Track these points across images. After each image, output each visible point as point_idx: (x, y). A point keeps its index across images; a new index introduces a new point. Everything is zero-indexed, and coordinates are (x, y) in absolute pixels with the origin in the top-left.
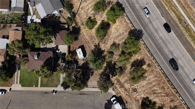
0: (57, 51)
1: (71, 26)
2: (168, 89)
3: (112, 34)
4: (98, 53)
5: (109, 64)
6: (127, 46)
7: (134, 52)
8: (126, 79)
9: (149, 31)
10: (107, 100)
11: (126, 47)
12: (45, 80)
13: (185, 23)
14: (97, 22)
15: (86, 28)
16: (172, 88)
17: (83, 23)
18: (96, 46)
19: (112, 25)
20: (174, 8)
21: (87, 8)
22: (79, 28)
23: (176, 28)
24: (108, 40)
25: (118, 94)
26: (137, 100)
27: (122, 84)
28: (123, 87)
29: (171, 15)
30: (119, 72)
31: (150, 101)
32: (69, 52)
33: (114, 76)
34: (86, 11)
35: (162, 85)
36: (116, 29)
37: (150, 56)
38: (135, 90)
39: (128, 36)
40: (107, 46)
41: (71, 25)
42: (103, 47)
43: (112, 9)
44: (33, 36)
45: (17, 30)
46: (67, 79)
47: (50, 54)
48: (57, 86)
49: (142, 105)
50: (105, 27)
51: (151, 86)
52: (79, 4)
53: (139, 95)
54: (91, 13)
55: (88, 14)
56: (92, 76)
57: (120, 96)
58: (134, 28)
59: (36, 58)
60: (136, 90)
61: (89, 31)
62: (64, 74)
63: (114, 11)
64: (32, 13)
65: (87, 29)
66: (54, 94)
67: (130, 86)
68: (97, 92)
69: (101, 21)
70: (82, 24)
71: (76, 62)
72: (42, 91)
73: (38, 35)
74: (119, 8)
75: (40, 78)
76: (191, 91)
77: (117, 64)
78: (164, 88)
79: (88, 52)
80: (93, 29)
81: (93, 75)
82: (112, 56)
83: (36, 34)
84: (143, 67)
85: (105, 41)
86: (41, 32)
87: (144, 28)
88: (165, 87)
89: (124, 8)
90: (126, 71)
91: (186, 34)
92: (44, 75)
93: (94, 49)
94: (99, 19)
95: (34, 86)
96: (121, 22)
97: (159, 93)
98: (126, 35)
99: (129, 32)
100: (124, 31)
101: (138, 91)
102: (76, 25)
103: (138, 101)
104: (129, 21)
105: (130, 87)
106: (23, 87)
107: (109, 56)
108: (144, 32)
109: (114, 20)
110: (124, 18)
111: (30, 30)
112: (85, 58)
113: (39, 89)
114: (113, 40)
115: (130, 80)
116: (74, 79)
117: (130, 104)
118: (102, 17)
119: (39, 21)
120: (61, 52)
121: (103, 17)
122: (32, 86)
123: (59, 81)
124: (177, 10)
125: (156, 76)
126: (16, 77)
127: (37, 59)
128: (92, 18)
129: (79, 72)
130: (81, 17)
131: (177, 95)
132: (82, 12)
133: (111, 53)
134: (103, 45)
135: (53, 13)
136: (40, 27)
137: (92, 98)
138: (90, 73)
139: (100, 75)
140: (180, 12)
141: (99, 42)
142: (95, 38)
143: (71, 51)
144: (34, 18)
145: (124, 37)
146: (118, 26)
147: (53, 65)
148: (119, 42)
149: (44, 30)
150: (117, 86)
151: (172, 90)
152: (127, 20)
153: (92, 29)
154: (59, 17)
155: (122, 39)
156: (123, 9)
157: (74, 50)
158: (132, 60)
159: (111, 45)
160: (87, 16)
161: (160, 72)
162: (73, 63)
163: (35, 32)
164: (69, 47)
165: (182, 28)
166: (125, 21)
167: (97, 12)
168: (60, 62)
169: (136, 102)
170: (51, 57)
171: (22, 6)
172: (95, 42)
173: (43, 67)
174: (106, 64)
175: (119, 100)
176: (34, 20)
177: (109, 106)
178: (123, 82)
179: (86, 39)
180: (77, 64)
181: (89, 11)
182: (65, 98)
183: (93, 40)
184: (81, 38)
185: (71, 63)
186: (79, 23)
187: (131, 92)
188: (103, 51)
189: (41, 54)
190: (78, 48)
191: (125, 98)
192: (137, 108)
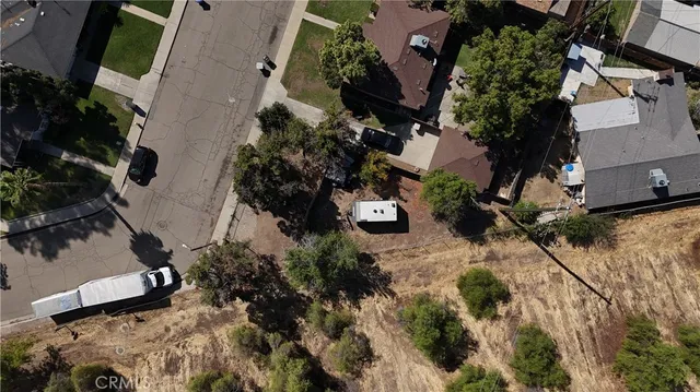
0: (417, 126)
1: (503, 212)
3: (412, 363)
4: (360, 280)
5: (300, 305)
8: (222, 350)
10: (171, 252)
12: (320, 52)
14: (478, 317)
15: (473, 265)
17: (498, 260)
18: (387, 279)
19: (443, 378)
21: (552, 300)
22: (482, 242)
24: (392, 335)
25: (180, 300)
26: (135, 363)
27: (209, 328)
28: (199, 325)
32: (396, 173)
33: (248, 309)
34: (541, 289)
36: (424, 386)
38: (172, 367)
40: (373, 324)
41: (506, 214)
42: (374, 304)
44: (502, 62)
47: (413, 98)
48: (285, 82)
52: (582, 272)
53: (149, 374)
54: (524, 309)
55: (525, 293)
56: (278, 225)
57: (170, 305)
59: (416, 40)
60: (172, 373)
61: (455, 276)
64: (608, 72)
65: (467, 268)
66: (260, 66)
67: (194, 352)
68: (213, 224)
69: (476, 337)
70: (491, 257)
71: (350, 186)
72: (285, 20)
79: (372, 241)
80: (456, 290)
81: (282, 231)
82: (326, 332)
83: (510, 77)
85: (392, 322)
86: (513, 96)
92: (335, 54)
93: (377, 268)
94: (487, 331)
101: (167, 377)
102: (498, 234)
103: (131, 365)
105: (189, 354)
107: (329, 317)
112: (356, 225)
113: (299, 13)
114: (386, 357)
115: (215, 364)
117: (129, 333)
118: (493, 349)
120: (411, 137)
121: (489, 351)
123: (302, 96)
127: (413, 43)
128: (501, 304)
129: (311, 183)
130: (523, 260)
132: (544, 271)
133: (338, 330)
134: (380, 307)
135: (578, 159)
136: (532, 101)
137: (198, 201)
138: (292, 222)
139: (273, 257)
141: (399, 295)
142: (419, 286)
143: (399, 179)
144: (588, 76)
148: (369, 378)
149: (512, 111)
153: (460, 287)
154: (552, 176)
157: (401, 190)
159: (367, 341)
160: (517, 288)
162: (348, 175)
163: (515, 74)
167: (518, 335)
168: (375, 124)
169: (128, 355)
170: (403, 97)
171: (655, 44)
172: (403, 280)
173: (366, 62)
174: (303, 295)
175: (157, 298)
176: (579, 71)
177: (148, 250)
178: (217, 334)
179: (427, 252)
180: (339, 185)
181: (535, 302)
182: (232, 101)
183: (414, 277)
184: (441, 232)
185: (352, 165)
186: (500, 243)
187: (172, 348)
188: (355, 300)
189: (424, 63)
190: (400, 211)
191: (157, 320)
192: (107, 353)
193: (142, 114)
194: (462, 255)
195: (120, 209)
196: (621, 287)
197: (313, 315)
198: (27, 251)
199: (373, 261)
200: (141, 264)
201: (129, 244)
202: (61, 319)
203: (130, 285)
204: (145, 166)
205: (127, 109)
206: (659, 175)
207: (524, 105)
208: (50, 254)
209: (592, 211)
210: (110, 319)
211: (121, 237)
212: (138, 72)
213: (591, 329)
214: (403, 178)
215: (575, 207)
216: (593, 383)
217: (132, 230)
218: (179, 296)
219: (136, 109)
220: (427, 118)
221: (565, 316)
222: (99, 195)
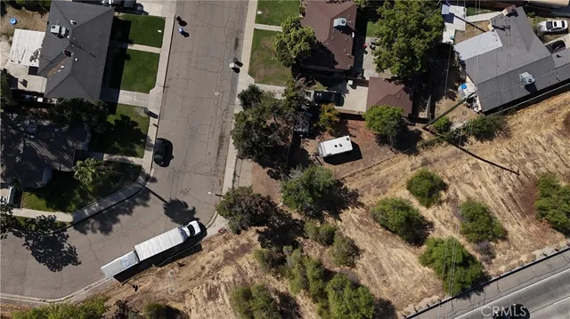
0: (350, 82)
1: (425, 128)
3: (389, 249)
4: (333, 199)
5: (298, 228)
6: (347, 292)
7: (326, 307)
8: (247, 274)
10: (194, 209)
11: (342, 287)
12: (273, 44)
14: (428, 206)
15: (415, 172)
17: (431, 164)
18: (355, 195)
19: (415, 253)
21: (477, 182)
22: (416, 153)
24: (370, 234)
25: (208, 244)
26: (184, 298)
27: (233, 260)
28: (226, 259)
30: (270, 255)
32: (344, 117)
33: (259, 239)
34: (466, 177)
36: (403, 262)
38: (212, 294)
39: (378, 296)
40: (353, 229)
41: (428, 130)
42: (350, 215)
43: (467, 261)
44: (401, 18)
46: (268, 105)
47: (344, 62)
48: (251, 73)
49: (169, 308)
50: (413, 231)
52: (492, 158)
53: (197, 304)
54: (459, 193)
55: (456, 182)
56: (268, 173)
57: (201, 249)
59: (337, 22)
60: (213, 299)
61: (404, 182)
62: (283, 95)
63: (460, 265)
64: (471, 19)
65: (411, 174)
66: (232, 65)
67: (226, 280)
68: (221, 183)
69: (430, 220)
70: (426, 163)
71: (314, 133)
72: (242, 32)
73: (406, 31)
74: (468, 279)
75: (279, 29)
77: (295, 251)
79: (338, 170)
80: (407, 192)
81: (272, 177)
82: (320, 242)
83: (409, 27)
85: (366, 224)
86: (413, 41)
89: (469, 297)
90: (269, 277)
92: (286, 40)
93: (346, 188)
94: (437, 214)
95: (259, 13)
96: (423, 281)
98: (381, 292)
99: (389, 303)
100: (393, 286)
101: (211, 303)
102: (426, 145)
103: (182, 300)
104: (425, 308)
105: (223, 282)
107: (321, 232)
109: (433, 261)
110: (437, 293)
111: (420, 11)
112: (322, 161)
113: (250, 25)
114: (369, 249)
115: (244, 283)
116: (265, 122)
117: (176, 276)
118: (445, 225)
119: (447, 37)
120: (347, 92)
121: (443, 228)
122: (260, 7)
123: (265, 81)
127: (335, 25)
128: (442, 193)
129: (284, 138)
130: (449, 159)
132: (466, 164)
133: (329, 239)
134: (355, 217)
135: (468, 79)
136: (428, 40)
137: (206, 169)
138: (277, 169)
139: (269, 197)
141: (367, 204)
142: (379, 195)
143: (347, 122)
144: (458, 25)
145: (374, 284)
146: (411, 272)
147: (310, 67)
148: (361, 266)
149: (416, 50)
150: (232, 242)
152: (427, 300)
153: (408, 188)
154: (453, 97)
155: (369, 278)
156: (464, 294)
157: (349, 130)
158: (302, 300)
159: (353, 241)
160: (450, 180)
162: (311, 125)
164: (358, 117)
166: (424, 295)
167: (460, 212)
168: (319, 87)
169: (178, 293)
170: (336, 63)
172: (366, 193)
173: (309, 40)
174: (297, 220)
175: (191, 245)
176: (452, 22)
177: (178, 212)
178: (240, 263)
179: (379, 169)
180: (305, 135)
181: (466, 187)
182: (217, 94)
183: (374, 190)
184: (385, 153)
185: (312, 118)
186: (430, 151)
187: (210, 281)
188: (336, 214)
189: (346, 37)
190: (354, 143)
191: (194, 262)
192: (162, 295)
193: (155, 116)
194: (402, 167)
195: (149, 185)
196: (523, 162)
198: (89, 232)
199: (342, 184)
200: (174, 224)
201: (163, 210)
202: (123, 277)
203: (172, 238)
204: (164, 153)
205: (145, 115)
206: (526, 76)
207: (424, 43)
208: (106, 230)
209: (487, 113)
210: (159, 269)
211: (156, 207)
212: (147, 89)
213: (511, 195)
214: (349, 121)
215: (472, 115)
216: (524, 230)
217: (163, 200)
218: (207, 241)
219: (151, 114)
221: (490, 191)
222: (135, 180)
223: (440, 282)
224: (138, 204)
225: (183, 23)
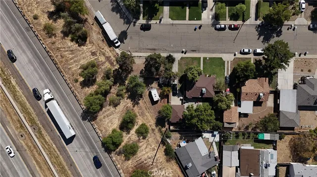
0: (182, 98)
1: (167, 129)
2: (57, 56)
3: (117, 118)
4: (135, 96)
5: (122, 83)
7: (93, 95)
8: (103, 66)
9: (75, 119)
10: (124, 43)
12: (192, 65)
13: (34, 128)
14: (136, 132)
16: (53, 57)
17: (153, 132)
18: (138, 104)
19: (117, 127)
20: (46, 146)
21: (147, 150)
22: (157, 126)
23: (45, 123)
24: (123, 110)
27: (107, 60)
28: (107, 57)
29: (49, 138)
30: (110, 74)
31: (77, 42)
32: (167, 97)
33: (116, 69)
34: (149, 146)
35: (64, 59)
36: (113, 123)
37: (75, 91)
38: (93, 54)
39: (99, 115)
40: (125, 104)
42: (129, 103)
43: (116, 145)
45: (230, 123)
47: (189, 94)
48: (182, 58)
49: (87, 38)
50: (126, 125)
51: (76, 59)
52: (158, 155)
53: (89, 48)
54: (142, 143)
55: (146, 142)
56: (142, 69)
57: (110, 47)
58: (92, 123)
59: (204, 90)
60: (92, 54)
61: (144, 122)
63: (113, 142)
64: (214, 144)
65: (148, 125)
66: (184, 50)
67: (99, 58)
68: (136, 52)
69: (130, 133)
70: (153, 130)
71: (160, 86)
72: (199, 53)
73: (199, 115)
74: (108, 145)
76: (33, 52)
77: (112, 83)
78: (62, 56)
79: (147, 96)
80: (141, 124)
81: (141, 71)
82: (118, 92)
84: (83, 79)
85: (126, 109)
87: (80, 123)
88: (60, 57)
89: (103, 147)
90: (102, 75)
91: (34, 115)
93: (140, 100)
94: (133, 135)
95: (208, 58)
96: (106, 131)
97: (67, 51)
99: (97, 118)
100: (104, 120)
101: (90, 53)
102: (160, 130)
103: (90, 43)
104: (97, 131)
106: (220, 57)
107: (122, 92)
108: (80, 119)
109: (114, 133)
110: (103, 135)
112: (149, 90)
113: (202, 55)
114: (116, 111)
115: (99, 65)
117: (98, 39)
118: (129, 138)
119: (206, 135)
120: (178, 97)
122: (210, 58)
123: (179, 64)
124: (43, 143)
125: (69, 69)
126: (230, 68)
128: (142, 137)
129: (157, 75)
130: (155, 139)
131: (48, 50)
132: (154, 146)
133: (119, 95)
134: (129, 105)
136: (197, 124)
137: (141, 46)
138: (144, 73)
139: (133, 71)
140: (39, 141)
141: (134, 109)
142: (139, 113)
144: (211, 139)
145: (103, 113)
146: (109, 126)
148: (110, 108)
149: (193, 120)
150: (113, 58)
151: (53, 55)
152: (100, 132)
154: (181, 139)
155: (105, 111)
156: (103, 144)
157: (163, 99)
158: (95, 87)
159: (119, 104)
160: (147, 140)
161: (65, 74)
162: (162, 84)
163: (202, 117)
164: (168, 102)
165: (38, 122)
166: (101, 131)
167: (135, 143)
168: (178, 87)
169: (93, 41)
170: (188, 91)
171: (225, 153)
172: (139, 108)
173: (193, 79)
174: (125, 83)
175: (111, 44)
176: (212, 136)
177: (123, 36)
178: (106, 63)
179: (149, 113)
180: (159, 82)
181: (145, 146)
182: (172, 45)
183: (140, 111)
184: (155, 114)
186: (158, 131)
187: (98, 52)
188: (129, 97)
189: (199, 94)
190: (157, 101)
191: (105, 45)
192: (91, 35)
193: (160, 22)
194: (151, 122)
195: (133, 23)
196: (157, 167)
197: (121, 88)
198: (112, 3)
199: (141, 98)
201: (123, 30)
202: (96, 19)
203: (113, 36)
204: (146, 28)
206: (190, 165)
207: (195, 122)
208: (113, 10)
209: (175, 153)
211: (124, 27)
212: (171, 17)
213: (143, 162)
214: (167, 99)
215: (175, 147)
216: (130, 166)
217: (127, 30)
218: (113, 49)
219: (161, 20)
220: (185, 100)
221: (144, 154)
222: (134, 18)
223: (107, 136)
224: (124, 20)
225: (200, 28)
